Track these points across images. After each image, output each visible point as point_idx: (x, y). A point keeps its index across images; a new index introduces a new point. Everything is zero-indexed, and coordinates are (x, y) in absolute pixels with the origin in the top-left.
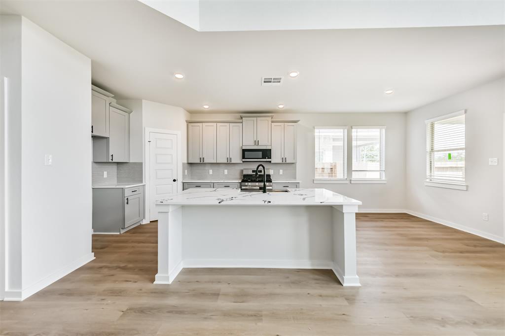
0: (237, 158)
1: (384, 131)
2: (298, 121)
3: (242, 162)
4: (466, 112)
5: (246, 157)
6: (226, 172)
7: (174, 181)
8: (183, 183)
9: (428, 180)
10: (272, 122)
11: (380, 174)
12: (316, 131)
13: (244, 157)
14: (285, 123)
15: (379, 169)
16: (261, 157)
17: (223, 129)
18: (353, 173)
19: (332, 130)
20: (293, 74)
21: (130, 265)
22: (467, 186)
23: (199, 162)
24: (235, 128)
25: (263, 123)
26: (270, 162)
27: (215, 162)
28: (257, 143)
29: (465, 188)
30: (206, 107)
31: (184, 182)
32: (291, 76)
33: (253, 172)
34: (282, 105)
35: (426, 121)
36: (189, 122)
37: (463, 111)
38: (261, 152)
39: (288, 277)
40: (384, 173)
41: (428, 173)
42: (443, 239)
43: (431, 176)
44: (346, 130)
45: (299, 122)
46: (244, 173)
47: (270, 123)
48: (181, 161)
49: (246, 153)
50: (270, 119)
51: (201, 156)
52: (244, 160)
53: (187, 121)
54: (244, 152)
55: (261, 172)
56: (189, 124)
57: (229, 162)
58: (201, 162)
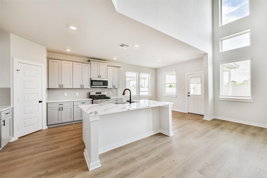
0: (87, 85)
1: (150, 75)
3: (90, 88)
4: (176, 71)
5: (93, 85)
6: (77, 94)
7: (40, 102)
8: (47, 104)
9: (164, 95)
11: (148, 93)
12: (127, 73)
13: (92, 84)
14: (114, 68)
15: (148, 91)
16: (102, 85)
17: (77, 66)
18: (140, 92)
19: (132, 73)
20: (136, 46)
21: (50, 170)
22: (176, 96)
23: (58, 87)
24: (86, 67)
25: (103, 66)
26: (107, 88)
27: (72, 88)
28: (99, 77)
29: (176, 97)
30: (68, 50)
31: (48, 102)
32: (135, 47)
33: (96, 94)
34: (116, 58)
35: (163, 73)
36: (48, 59)
37: (175, 71)
38: (102, 82)
39: (151, 140)
40: (150, 92)
42: (175, 114)
43: (165, 93)
44: (138, 74)
45: (120, 68)
46: (91, 94)
47: (107, 66)
48: (45, 87)
49: (93, 82)
50: (107, 64)
51: (60, 84)
52: (92, 86)
53: (47, 58)
54: (92, 82)
55: (101, 93)
56: (49, 59)
57: (82, 88)
58: (61, 88)
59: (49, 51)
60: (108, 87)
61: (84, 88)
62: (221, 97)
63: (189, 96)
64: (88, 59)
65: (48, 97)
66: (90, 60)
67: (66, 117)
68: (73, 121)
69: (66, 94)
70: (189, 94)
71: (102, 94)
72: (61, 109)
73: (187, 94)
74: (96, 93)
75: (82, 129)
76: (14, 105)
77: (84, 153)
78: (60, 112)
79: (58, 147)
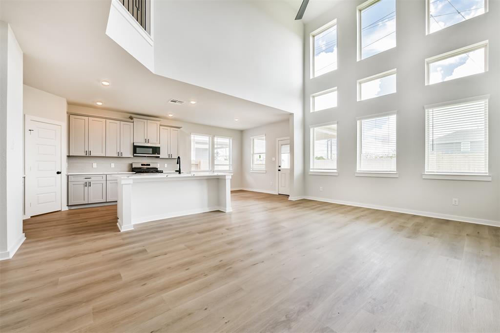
0: (128, 152)
1: (231, 140)
2: (181, 127)
3: (132, 156)
4: (265, 135)
5: (137, 153)
6: (113, 165)
7: (58, 173)
8: (68, 176)
9: (252, 170)
10: (160, 125)
11: (229, 167)
12: (192, 136)
13: (135, 152)
15: (228, 164)
16: (152, 153)
17: (113, 126)
18: (215, 166)
19: (202, 137)
20: (193, 102)
23: (84, 154)
24: (127, 126)
25: (153, 125)
26: (159, 157)
28: (147, 141)
29: (265, 172)
30: (99, 104)
31: (69, 174)
32: (191, 103)
36: (70, 114)
38: (151, 149)
40: (232, 166)
41: (252, 166)
44: (211, 138)
45: (181, 129)
46: (133, 166)
47: (158, 126)
48: (65, 153)
49: (137, 148)
50: (159, 123)
51: (86, 149)
52: (135, 155)
53: (67, 113)
54: (135, 148)
55: (149, 165)
56: (71, 116)
57: (119, 157)
58: (88, 156)
59: (70, 104)
60: (161, 156)
61: (123, 156)
62: (311, 170)
63: (279, 170)
64: (130, 115)
65: (69, 168)
66: (132, 117)
67: (95, 196)
68: (106, 202)
69: (95, 165)
70: (280, 168)
71: (151, 166)
72: (88, 185)
73: (278, 168)
74: (142, 165)
75: (116, 209)
76: (26, 174)
77: (118, 224)
78: (86, 188)
79: (87, 222)
